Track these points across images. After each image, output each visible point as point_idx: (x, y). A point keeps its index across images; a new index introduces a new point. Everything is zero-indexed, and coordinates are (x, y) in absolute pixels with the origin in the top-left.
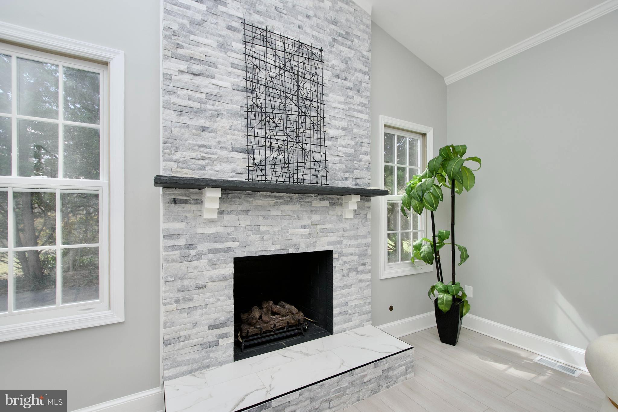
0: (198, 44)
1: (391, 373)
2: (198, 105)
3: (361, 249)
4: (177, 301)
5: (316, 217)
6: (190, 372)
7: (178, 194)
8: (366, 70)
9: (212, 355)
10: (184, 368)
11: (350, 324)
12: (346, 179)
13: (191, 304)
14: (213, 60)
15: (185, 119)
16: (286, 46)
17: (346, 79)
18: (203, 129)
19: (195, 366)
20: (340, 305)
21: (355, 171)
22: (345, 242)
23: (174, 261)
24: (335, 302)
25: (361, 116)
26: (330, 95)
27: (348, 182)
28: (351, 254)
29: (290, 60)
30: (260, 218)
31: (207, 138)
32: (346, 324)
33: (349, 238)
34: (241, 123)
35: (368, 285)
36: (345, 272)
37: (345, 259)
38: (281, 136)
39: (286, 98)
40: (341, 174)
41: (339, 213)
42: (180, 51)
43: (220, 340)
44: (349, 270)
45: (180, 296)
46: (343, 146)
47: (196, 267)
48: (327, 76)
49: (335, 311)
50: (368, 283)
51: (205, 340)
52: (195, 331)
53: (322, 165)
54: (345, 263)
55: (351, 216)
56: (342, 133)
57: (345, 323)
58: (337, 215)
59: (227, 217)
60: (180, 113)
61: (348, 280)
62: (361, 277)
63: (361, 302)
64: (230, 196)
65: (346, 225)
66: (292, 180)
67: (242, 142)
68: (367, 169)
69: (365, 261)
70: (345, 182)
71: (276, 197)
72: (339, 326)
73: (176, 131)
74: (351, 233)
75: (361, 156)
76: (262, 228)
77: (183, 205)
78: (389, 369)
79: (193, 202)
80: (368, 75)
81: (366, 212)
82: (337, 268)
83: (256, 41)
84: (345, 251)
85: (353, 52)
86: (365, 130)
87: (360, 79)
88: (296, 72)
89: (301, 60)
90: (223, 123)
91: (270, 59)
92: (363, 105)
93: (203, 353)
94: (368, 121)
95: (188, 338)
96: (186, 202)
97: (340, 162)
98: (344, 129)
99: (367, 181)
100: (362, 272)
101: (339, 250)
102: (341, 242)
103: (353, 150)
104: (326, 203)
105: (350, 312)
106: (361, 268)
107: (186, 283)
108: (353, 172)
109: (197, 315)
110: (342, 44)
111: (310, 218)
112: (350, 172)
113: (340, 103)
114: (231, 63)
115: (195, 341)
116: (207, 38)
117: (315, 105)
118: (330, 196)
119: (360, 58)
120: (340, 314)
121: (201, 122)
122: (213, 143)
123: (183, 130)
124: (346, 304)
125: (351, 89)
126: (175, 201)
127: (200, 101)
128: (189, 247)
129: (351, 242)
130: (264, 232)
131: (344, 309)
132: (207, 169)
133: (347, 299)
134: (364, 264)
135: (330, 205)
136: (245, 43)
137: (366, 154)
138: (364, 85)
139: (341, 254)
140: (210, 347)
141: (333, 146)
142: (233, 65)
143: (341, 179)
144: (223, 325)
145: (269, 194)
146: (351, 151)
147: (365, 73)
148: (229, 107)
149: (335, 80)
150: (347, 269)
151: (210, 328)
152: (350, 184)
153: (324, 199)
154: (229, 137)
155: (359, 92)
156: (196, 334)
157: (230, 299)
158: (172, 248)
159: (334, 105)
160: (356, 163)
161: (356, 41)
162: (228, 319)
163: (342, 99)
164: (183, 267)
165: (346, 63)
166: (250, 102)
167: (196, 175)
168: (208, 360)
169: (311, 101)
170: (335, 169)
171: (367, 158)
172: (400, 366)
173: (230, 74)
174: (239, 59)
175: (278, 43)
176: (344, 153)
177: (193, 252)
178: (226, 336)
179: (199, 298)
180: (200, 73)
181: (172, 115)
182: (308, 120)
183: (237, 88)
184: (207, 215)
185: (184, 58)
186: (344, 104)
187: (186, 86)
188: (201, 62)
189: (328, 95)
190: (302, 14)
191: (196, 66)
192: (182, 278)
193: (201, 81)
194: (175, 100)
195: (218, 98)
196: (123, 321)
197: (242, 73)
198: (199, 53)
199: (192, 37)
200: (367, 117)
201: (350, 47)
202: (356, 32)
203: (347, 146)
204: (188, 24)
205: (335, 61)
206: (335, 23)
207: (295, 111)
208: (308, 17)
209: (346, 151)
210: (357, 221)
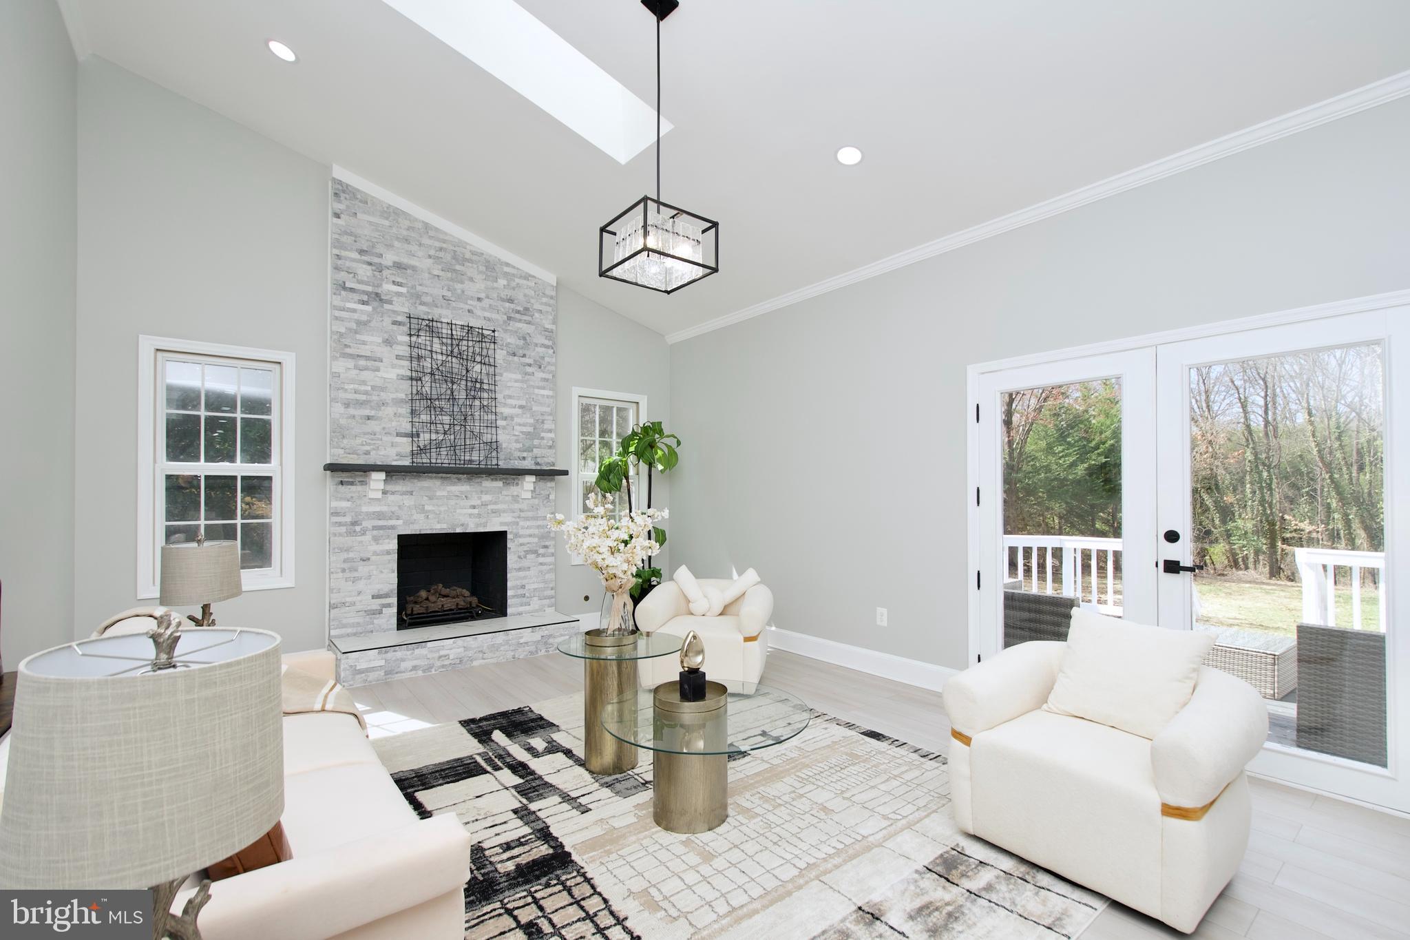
0: (364, 343)
1: (551, 640)
2: (364, 397)
3: (542, 530)
4: (344, 570)
5: (486, 498)
6: (355, 634)
7: (345, 476)
8: (550, 343)
9: (375, 621)
10: (349, 630)
11: (527, 608)
12: (524, 458)
13: (356, 574)
14: (379, 355)
15: (352, 411)
16: (454, 333)
17: (524, 356)
18: (369, 418)
19: (360, 630)
20: (514, 588)
21: (534, 450)
22: (521, 523)
23: (340, 535)
24: (509, 584)
25: (542, 392)
26: (505, 374)
27: (526, 461)
28: (530, 536)
29: (458, 345)
30: (425, 498)
31: (373, 426)
32: (523, 607)
33: (527, 519)
34: (405, 410)
35: (550, 569)
36: (522, 554)
37: (521, 540)
38: (446, 419)
39: (453, 383)
40: (518, 454)
41: (515, 493)
42: (348, 350)
43: (384, 609)
44: (527, 552)
45: (346, 566)
46: (520, 425)
47: (361, 542)
48: (500, 356)
49: (509, 593)
50: (551, 567)
51: (369, 608)
52: (359, 598)
53: (494, 446)
54: (522, 545)
55: (529, 495)
56: (519, 411)
57: (521, 606)
58: (513, 496)
59: (391, 498)
60: (347, 405)
61: (525, 563)
62: (541, 560)
63: (542, 585)
64: (394, 478)
65: (524, 506)
66: (458, 462)
67: (407, 428)
68: (550, 447)
69: (547, 543)
70: (523, 462)
71: (442, 477)
72: (513, 609)
73: (343, 422)
74: (530, 514)
75: (543, 434)
76: (427, 508)
77: (349, 487)
78: (550, 636)
79: (358, 484)
80: (552, 348)
81: (548, 493)
82: (512, 550)
83: (422, 333)
84: (521, 532)
85: (533, 327)
86: (549, 406)
87: (541, 355)
88: (465, 357)
89: (471, 343)
90: (389, 410)
91: (437, 347)
92: (546, 380)
93: (368, 618)
94: (552, 397)
95: (353, 604)
96: (352, 483)
97: (517, 441)
98: (521, 407)
99: (551, 460)
100: (543, 555)
101: (514, 531)
102: (517, 524)
103: (533, 428)
104: (500, 484)
105: (527, 595)
106: (541, 551)
107: (351, 555)
108: (532, 450)
109: (361, 585)
110: (520, 321)
111: (480, 498)
112: (529, 451)
113: (516, 381)
114: (396, 356)
115: (359, 607)
116: (372, 335)
117: (486, 387)
118: (504, 476)
119: (543, 332)
120: (514, 597)
121: (367, 412)
122: (378, 429)
123: (350, 421)
124: (523, 587)
125: (530, 365)
126: (342, 483)
127: (366, 393)
128: (354, 523)
129: (528, 523)
130: (429, 511)
131: (520, 592)
132: (371, 454)
133: (524, 582)
134: (546, 547)
135: (504, 486)
136: (410, 335)
137: (550, 431)
138: (547, 359)
139: (517, 535)
140: (374, 614)
141: (508, 425)
142: (398, 357)
143: (517, 458)
144: (386, 596)
145: (434, 475)
146: (530, 429)
147: (547, 347)
148: (394, 396)
149: (511, 358)
150: (525, 551)
151: (373, 597)
152: (528, 464)
153: (496, 480)
154: (394, 424)
155: (540, 368)
156: (361, 601)
157: (394, 572)
158: (340, 524)
159: (509, 384)
160: (536, 442)
161: (537, 315)
162: (392, 591)
163: (519, 377)
164: (349, 541)
165: (524, 339)
166: (415, 392)
167: (360, 461)
168: (372, 626)
169: (482, 383)
170: (511, 449)
171: (552, 435)
172: (562, 635)
173: (394, 366)
174: (404, 350)
175: (444, 331)
176: (522, 432)
177: (358, 528)
178: (389, 605)
179: (363, 569)
180: (366, 369)
181: (339, 408)
182: (477, 403)
183: (402, 378)
184: (372, 495)
185: (351, 356)
186: (522, 381)
187: (352, 381)
188: (367, 358)
189: (501, 375)
190: (472, 298)
191: (362, 363)
192: (347, 550)
193: (366, 375)
194: (342, 395)
195: (383, 389)
196: (293, 586)
197: (407, 363)
198: (365, 350)
199: (358, 337)
200: (550, 393)
201: (529, 323)
202: (537, 306)
203: (524, 425)
204: (354, 326)
205: (511, 339)
206: (511, 301)
207: (463, 395)
208: (479, 299)
209: (525, 429)
210: (536, 501)
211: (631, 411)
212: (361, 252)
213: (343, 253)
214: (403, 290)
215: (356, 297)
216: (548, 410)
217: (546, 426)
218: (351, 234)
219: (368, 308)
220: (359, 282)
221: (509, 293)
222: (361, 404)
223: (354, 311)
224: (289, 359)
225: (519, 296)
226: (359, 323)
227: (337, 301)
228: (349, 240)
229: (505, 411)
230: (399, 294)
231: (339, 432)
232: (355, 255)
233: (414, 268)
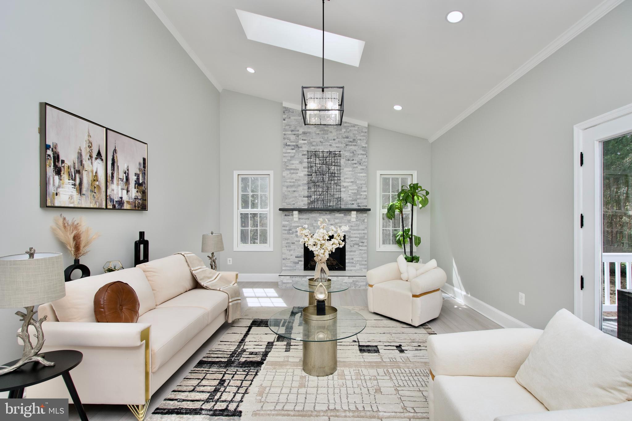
0: (293, 164)
1: (357, 283)
2: (292, 184)
3: (361, 235)
4: (286, 247)
5: (337, 221)
6: (290, 270)
7: (286, 213)
8: (365, 153)
9: (297, 266)
10: (288, 268)
11: (354, 268)
12: (353, 204)
13: (290, 248)
14: (298, 168)
15: (289, 189)
16: (324, 155)
17: (353, 160)
18: (294, 191)
19: (291, 269)
20: (349, 259)
21: (358, 200)
22: (352, 232)
23: (285, 234)
24: (346, 257)
25: (361, 175)
26: (345, 169)
27: (354, 205)
28: (356, 237)
29: (325, 160)
30: (314, 221)
31: (296, 194)
32: (352, 268)
33: (354, 230)
34: (306, 187)
35: (365, 252)
36: (352, 245)
37: (352, 239)
38: (321, 190)
39: (323, 175)
40: (351, 202)
41: (349, 219)
42: (288, 167)
43: (299, 262)
44: (354, 244)
45: (287, 245)
46: (351, 190)
47: (292, 237)
48: (343, 161)
49: (347, 261)
50: (365, 251)
51: (294, 261)
52: (291, 257)
53: (339, 199)
54: (352, 241)
55: (354, 220)
56: (351, 184)
57: (352, 267)
58: (348, 220)
59: (301, 221)
60: (287, 187)
61: (353, 249)
62: (361, 248)
63: (361, 259)
64: (302, 213)
65: (353, 225)
66: (325, 206)
67: (306, 194)
68: (365, 199)
69: (363, 241)
70: (352, 205)
71: (320, 213)
72: (348, 268)
73: (286, 193)
74: (355, 228)
75: (361, 193)
76: (314, 225)
77: (288, 217)
78: (357, 281)
79: (291, 215)
80: (366, 155)
81: (364, 219)
82: (347, 243)
83: (312, 157)
84: (352, 235)
85: (357, 147)
86: (364, 181)
87: (361, 158)
88: (328, 164)
89: (330, 158)
90: (301, 188)
91: (317, 162)
92: (363, 169)
93: (294, 265)
94: (366, 176)
95: (289, 259)
96: (289, 215)
97: (350, 197)
98: (352, 182)
99: (365, 204)
100: (362, 246)
101: (349, 235)
102: (350, 232)
103: (357, 191)
104: (342, 215)
105: (354, 262)
106: (361, 244)
107: (289, 241)
108: (357, 201)
109: (292, 252)
110: (351, 145)
111: (334, 221)
112: (355, 201)
113: (350, 171)
114: (304, 167)
115: (292, 261)
116: (296, 161)
117: (336, 175)
118: (344, 212)
119: (362, 149)
120: (348, 263)
121: (294, 189)
122: (297, 195)
123: (288, 193)
124: (352, 259)
125: (356, 164)
126: (286, 215)
127: (293, 182)
128: (290, 230)
129: (355, 232)
130: (315, 226)
131: (351, 261)
132: (295, 204)
133: (353, 257)
135: (344, 216)
136: (308, 159)
137: (365, 191)
138: (363, 160)
139: (350, 237)
140: (296, 263)
141: (346, 190)
142: (304, 168)
143: (350, 204)
144: (300, 257)
145: (317, 212)
146: (356, 191)
147: (363, 155)
148: (303, 182)
149: (347, 162)
150: (353, 244)
151: (296, 257)
152: (355, 206)
153: (341, 213)
154: (303, 193)
155: (360, 164)
156: (292, 258)
157: (302, 248)
158: (285, 230)
159: (346, 173)
160: (358, 197)
161: (359, 141)
162: (302, 255)
163: (351, 169)
164: (288, 236)
165: (353, 153)
166: (309, 180)
167: (292, 207)
168: (295, 268)
169: (335, 174)
170: (347, 200)
171: (366, 193)
172: (362, 282)
173: (303, 171)
174: (306, 165)
175: (320, 155)
176: (352, 193)
177: (291, 232)
178: (301, 261)
179: (293, 247)
180: (293, 173)
181: (285, 189)
182: (333, 182)
183: (305, 175)
184: (295, 220)
185: (289, 169)
186: (352, 171)
187: (289, 178)
188: (294, 169)
189: (343, 169)
190: (331, 140)
191: (292, 171)
192: (288, 239)
193: (294, 176)
194: (286, 184)
195: (299, 180)
196: (273, 250)
197: (307, 170)
198: (293, 167)
199: (291, 162)
200: (365, 175)
201: (355, 145)
202: (359, 138)
203: (353, 190)
204: (290, 158)
205: (347, 154)
206: (347, 137)
207: (327, 180)
208: (334, 140)
209: (353, 191)
210: (358, 222)
211: (409, 179)
212: (292, 131)
213: (286, 133)
214: (306, 142)
215: (290, 147)
216: (364, 182)
217: (363, 190)
218: (289, 125)
219: (294, 151)
220: (291, 142)
221: (346, 134)
222: (292, 186)
223: (290, 153)
224: (271, 173)
225: (351, 135)
226: (291, 157)
227: (284, 151)
228: (287, 127)
229: (345, 184)
230: (304, 144)
231: (285, 197)
232: (290, 133)
233: (310, 133)
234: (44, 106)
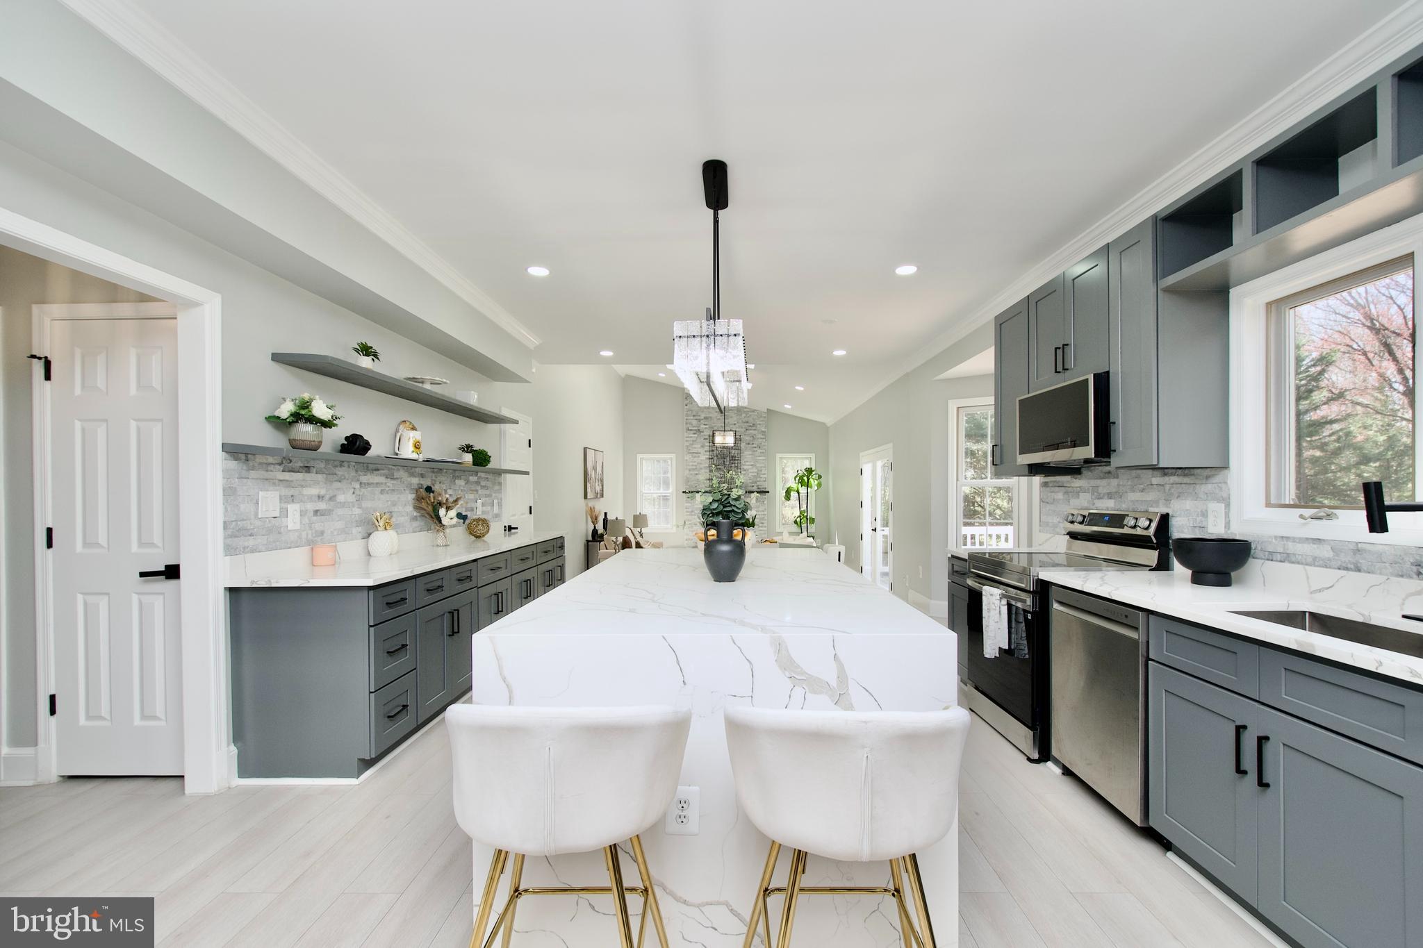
0: (695, 448)
3: (761, 516)
8: (764, 437)
12: (753, 486)
14: (699, 452)
15: (691, 472)
17: (753, 444)
18: (696, 474)
21: (757, 483)
23: (687, 515)
25: (760, 458)
26: (745, 453)
31: (698, 476)
34: (708, 471)
39: (724, 458)
40: (750, 485)
42: (690, 451)
46: (751, 473)
48: (743, 445)
56: (750, 467)
60: (689, 470)
62: (761, 529)
67: (708, 477)
68: (765, 481)
70: (752, 488)
73: (688, 476)
77: (689, 497)
79: (691, 495)
80: (765, 439)
85: (757, 431)
87: (760, 442)
90: (703, 471)
92: (763, 453)
94: (765, 460)
96: (689, 495)
97: (750, 479)
98: (751, 465)
99: (765, 486)
100: (762, 527)
106: (761, 525)
110: (751, 430)
112: (755, 483)
113: (750, 455)
114: (705, 451)
116: (697, 445)
117: (737, 459)
119: (761, 433)
121: (695, 472)
122: (699, 478)
123: (691, 475)
125: (755, 447)
126: (687, 495)
127: (696, 466)
128: (692, 512)
132: (696, 487)
134: (762, 523)
137: (764, 474)
138: (763, 444)
141: (746, 473)
146: (756, 474)
147: (762, 439)
148: (704, 465)
149: (747, 446)
152: (755, 489)
154: (704, 476)
155: (760, 448)
158: (688, 512)
159: (747, 456)
160: (758, 479)
161: (758, 426)
163: (751, 453)
165: (753, 437)
166: (711, 463)
167: (693, 489)
169: (735, 457)
170: (747, 483)
171: (765, 476)
173: (704, 455)
174: (707, 448)
180: (695, 457)
181: (687, 472)
182: (733, 465)
183: (707, 458)
185: (691, 453)
186: (752, 455)
187: (692, 462)
188: (696, 453)
189: (743, 453)
190: (732, 424)
191: (694, 455)
192: (691, 520)
193: (696, 459)
194: (688, 467)
195: (701, 464)
196: (676, 532)
197: (708, 453)
198: (695, 451)
199: (694, 446)
200: (764, 458)
201: (755, 430)
202: (758, 423)
203: (753, 472)
204: (691, 442)
205: (747, 438)
206: (747, 422)
207: (728, 463)
208: (735, 424)
209: (753, 474)
210: (758, 504)
211: (808, 462)
212: (694, 416)
213: (689, 418)
214: (707, 426)
215: (692, 432)
216: (763, 465)
217: (763, 472)
218: (691, 411)
219: (696, 435)
220: (694, 427)
221: (746, 419)
222: (694, 469)
223: (691, 437)
224: (674, 456)
225: (751, 420)
226: (693, 441)
227: (686, 435)
228: (690, 413)
229: (745, 467)
230: (706, 428)
231: (687, 480)
232: (692, 418)
233: (711, 417)
234: (585, 449)
